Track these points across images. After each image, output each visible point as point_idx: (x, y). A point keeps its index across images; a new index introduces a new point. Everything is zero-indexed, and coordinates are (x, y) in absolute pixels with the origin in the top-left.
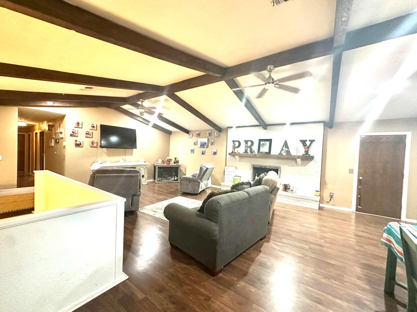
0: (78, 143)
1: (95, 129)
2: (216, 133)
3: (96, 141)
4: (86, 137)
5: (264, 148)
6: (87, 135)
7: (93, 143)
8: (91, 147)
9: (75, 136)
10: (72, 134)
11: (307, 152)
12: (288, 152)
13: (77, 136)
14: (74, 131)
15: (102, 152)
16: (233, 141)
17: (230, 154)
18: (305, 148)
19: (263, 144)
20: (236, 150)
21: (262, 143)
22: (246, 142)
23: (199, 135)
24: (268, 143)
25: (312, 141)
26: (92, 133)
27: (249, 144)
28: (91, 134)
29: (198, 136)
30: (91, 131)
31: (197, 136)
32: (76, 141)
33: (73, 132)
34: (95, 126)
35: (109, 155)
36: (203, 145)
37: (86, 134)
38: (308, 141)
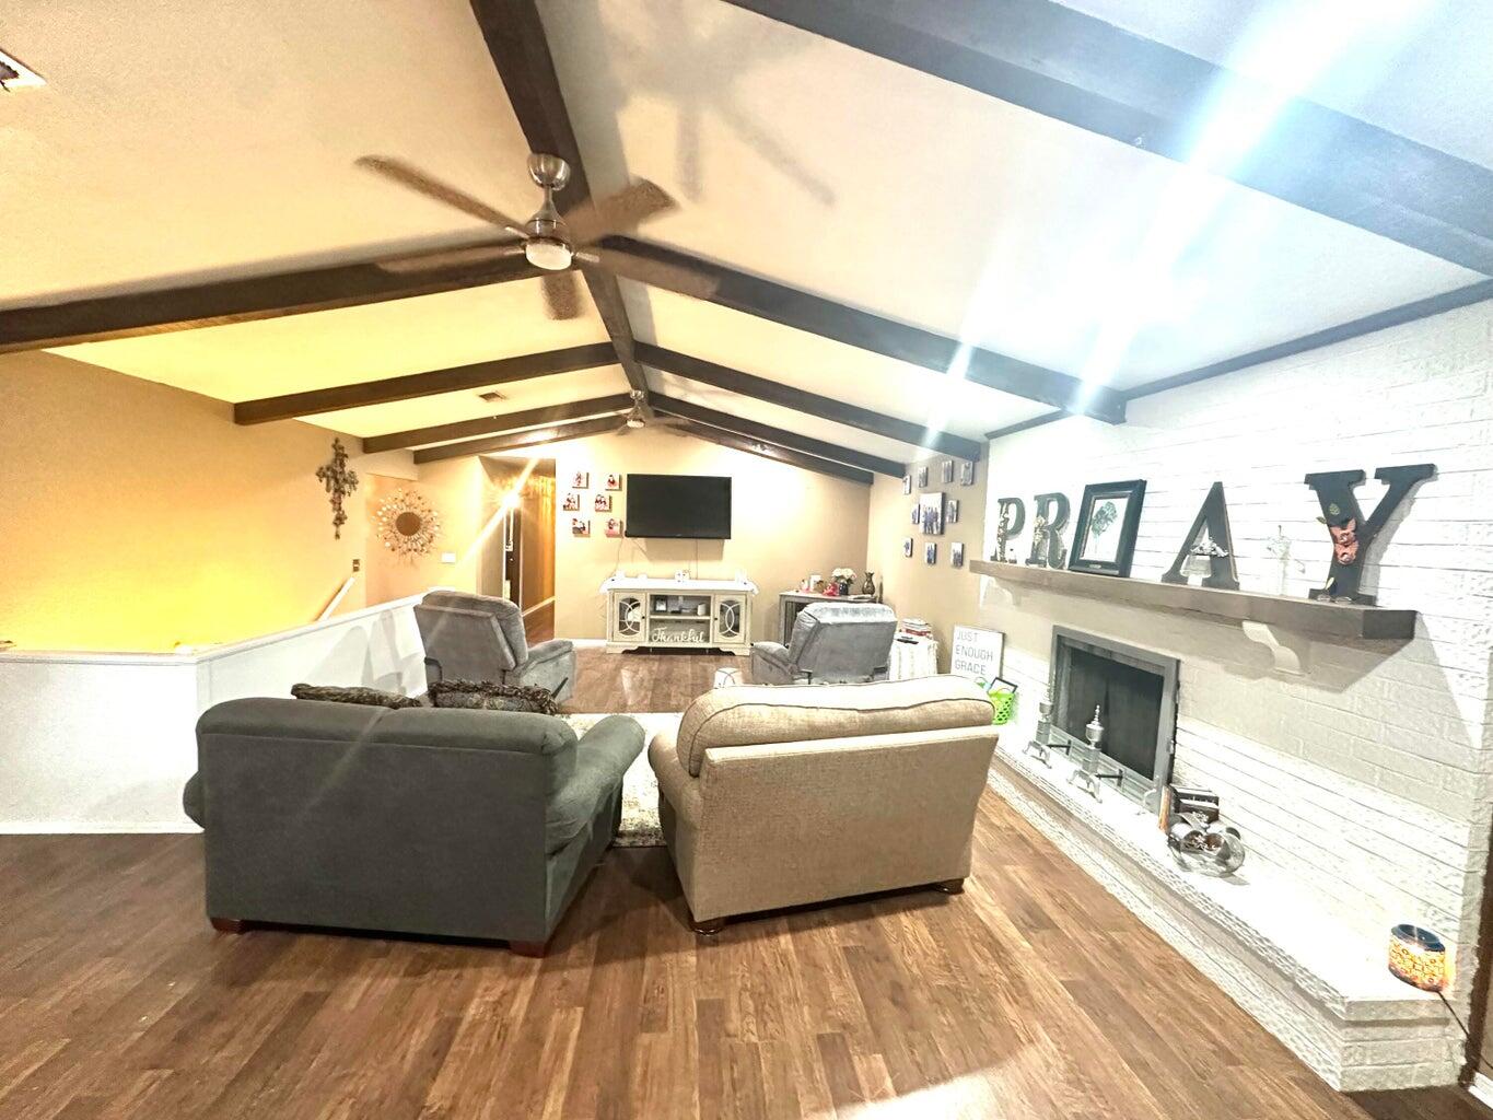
0: (579, 525)
1: (617, 487)
2: (963, 467)
3: (618, 521)
4: (597, 510)
5: (1103, 534)
6: (599, 506)
7: (611, 526)
8: (609, 535)
9: (572, 509)
10: (567, 504)
11: (1347, 576)
12: (1222, 569)
13: (578, 510)
14: (570, 497)
15: (634, 548)
16: (1002, 502)
18: (1335, 539)
19: (1101, 512)
21: (1099, 504)
22: (1042, 503)
23: (923, 480)
24: (1125, 506)
25: (1404, 481)
26: (610, 498)
27: (1053, 512)
28: (608, 502)
29: (923, 485)
30: (606, 495)
31: (921, 486)
32: (575, 520)
33: (568, 500)
34: (617, 480)
35: (652, 556)
36: (930, 523)
37: (597, 501)
38: (1370, 474)
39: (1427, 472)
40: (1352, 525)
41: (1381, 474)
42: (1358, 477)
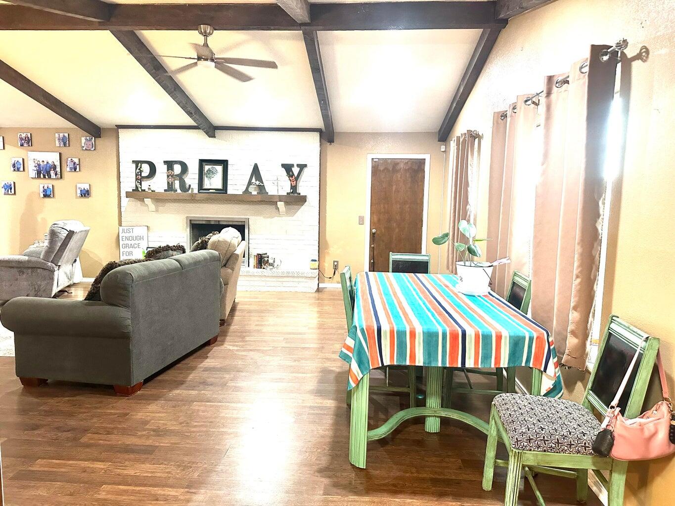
2: (84, 139)
11: (294, 188)
12: (261, 188)
17: (128, 195)
19: (209, 170)
20: (145, 185)
21: (207, 168)
23: (27, 142)
24: (219, 168)
25: (302, 167)
27: (177, 169)
29: (25, 145)
31: (22, 145)
36: (44, 172)
38: (295, 166)
39: (305, 166)
40: (294, 177)
41: (298, 165)
42: (293, 165)
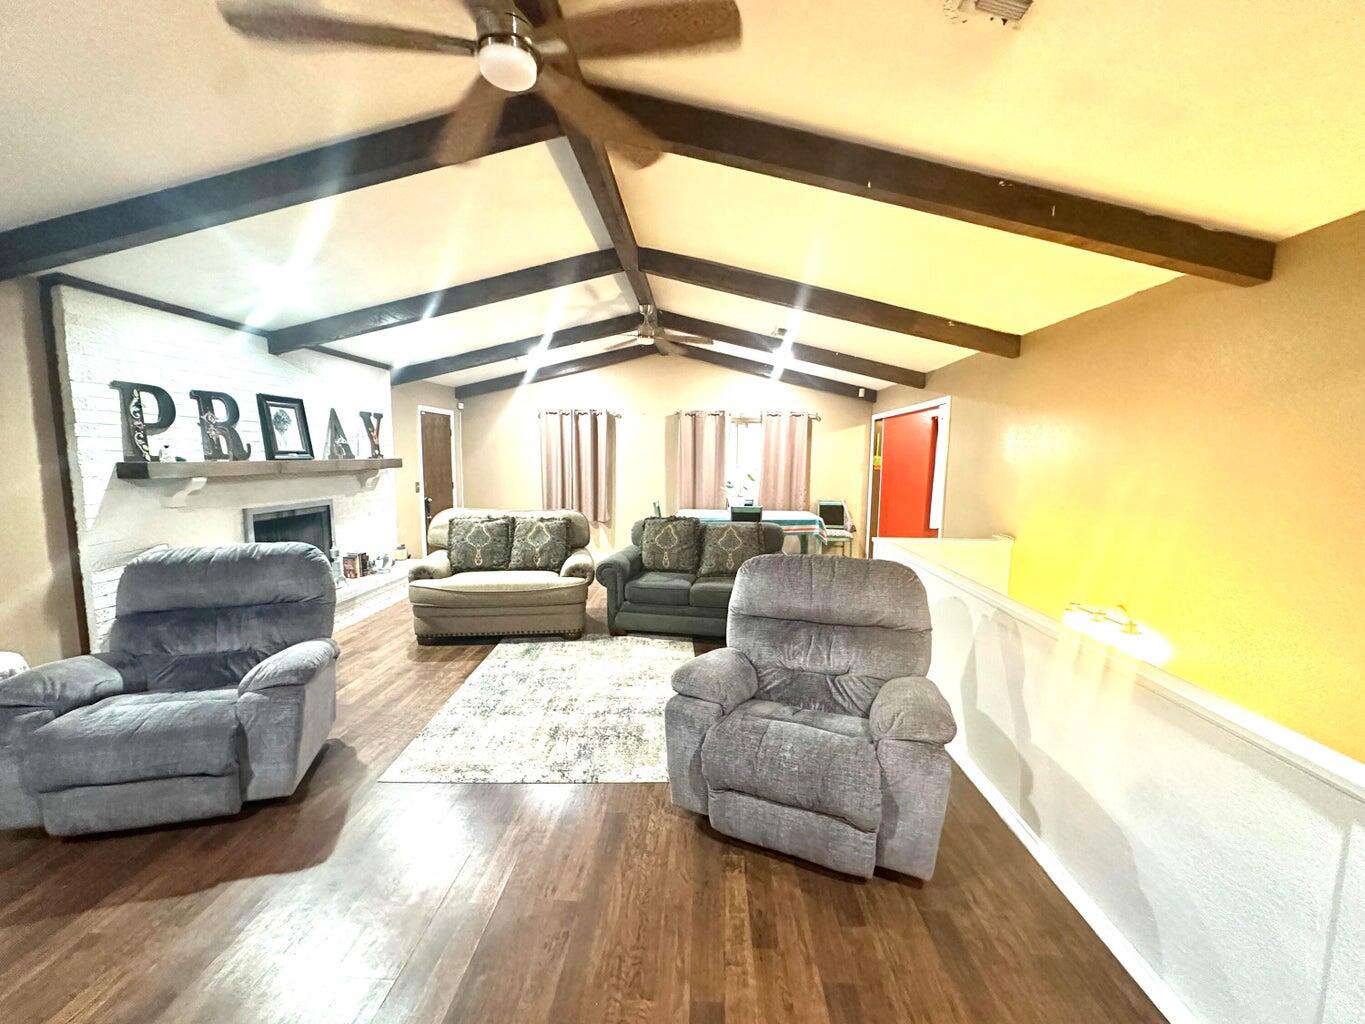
5: (285, 433)
11: (378, 448)
16: (128, 392)
19: (277, 416)
20: (155, 444)
21: (272, 410)
22: (204, 399)
24: (291, 413)
25: (379, 417)
27: (220, 411)
38: (371, 414)
39: (381, 415)
41: (374, 415)
